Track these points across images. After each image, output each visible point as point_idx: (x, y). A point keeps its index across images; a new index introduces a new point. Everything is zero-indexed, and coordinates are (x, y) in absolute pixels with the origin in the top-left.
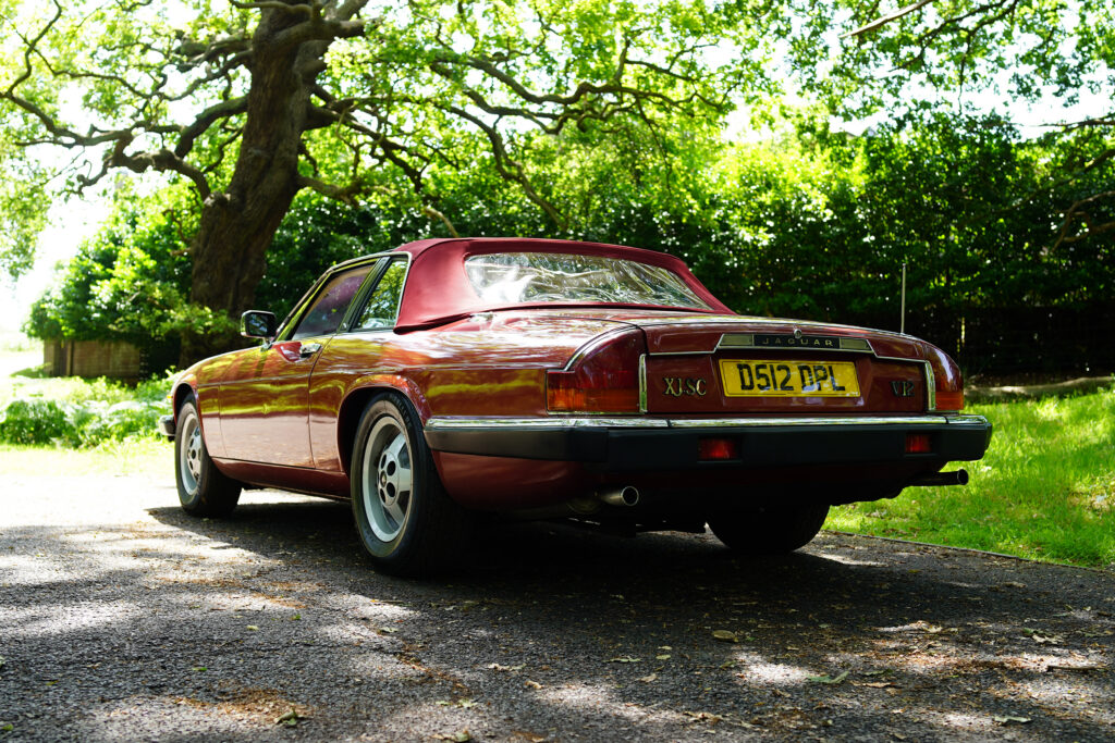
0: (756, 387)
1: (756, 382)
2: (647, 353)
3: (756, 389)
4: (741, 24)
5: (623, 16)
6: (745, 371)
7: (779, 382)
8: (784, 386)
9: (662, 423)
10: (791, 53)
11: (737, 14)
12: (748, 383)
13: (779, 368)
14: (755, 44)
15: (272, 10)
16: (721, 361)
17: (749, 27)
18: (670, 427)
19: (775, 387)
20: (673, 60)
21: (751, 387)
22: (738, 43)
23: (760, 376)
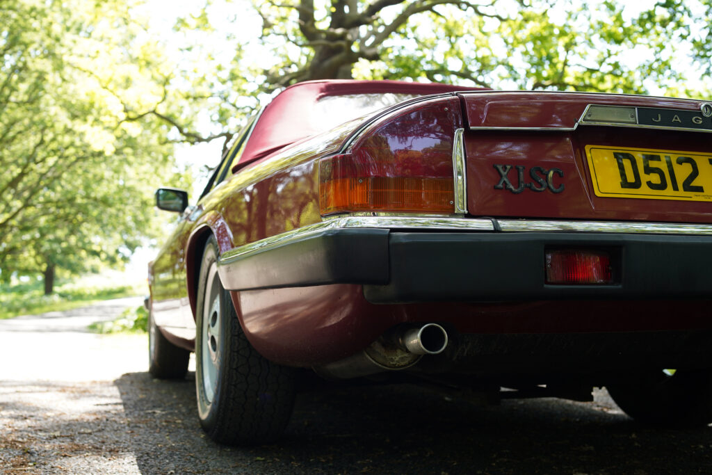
0: (644, 185)
1: (644, 178)
2: (466, 125)
3: (644, 186)
4: (652, 32)
5: (563, 34)
6: (627, 163)
7: (680, 180)
8: (688, 186)
9: (486, 224)
10: (692, 50)
11: (648, 25)
12: (631, 178)
13: (680, 162)
14: (662, 47)
15: (320, 48)
16: (587, 148)
17: (658, 35)
18: (497, 230)
19: (676, 188)
20: (601, 63)
21: (637, 185)
22: (651, 47)
23: (648, 170)
